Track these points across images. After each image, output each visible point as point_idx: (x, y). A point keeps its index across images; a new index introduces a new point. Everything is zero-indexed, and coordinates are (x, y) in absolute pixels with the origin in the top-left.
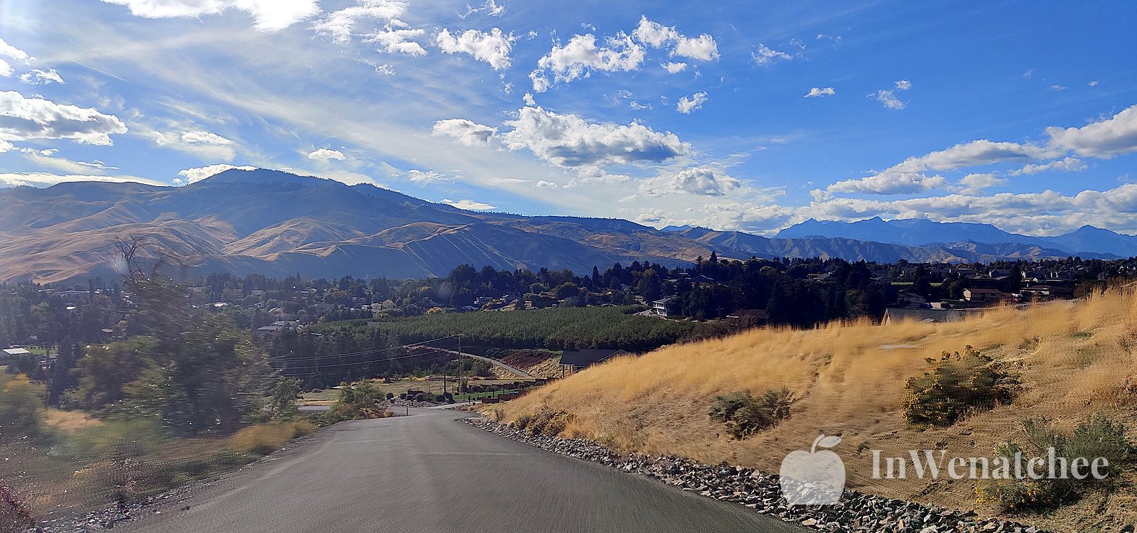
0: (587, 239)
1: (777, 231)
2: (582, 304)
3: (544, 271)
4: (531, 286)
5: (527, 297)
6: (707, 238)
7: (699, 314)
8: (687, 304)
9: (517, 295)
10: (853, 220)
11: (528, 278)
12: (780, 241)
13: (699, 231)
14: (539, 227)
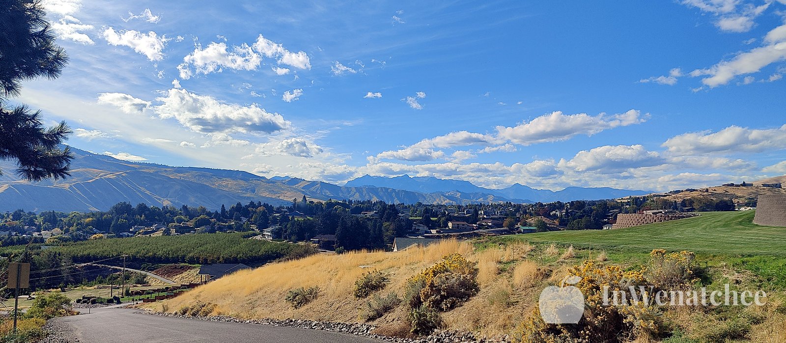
0: (217, 184)
1: (346, 182)
2: (213, 231)
3: (185, 208)
4: (175, 218)
5: (172, 226)
6: (301, 185)
7: (293, 238)
8: (286, 232)
9: (164, 224)
10: (392, 176)
11: (173, 213)
12: (347, 188)
13: (295, 181)
14: (182, 175)
